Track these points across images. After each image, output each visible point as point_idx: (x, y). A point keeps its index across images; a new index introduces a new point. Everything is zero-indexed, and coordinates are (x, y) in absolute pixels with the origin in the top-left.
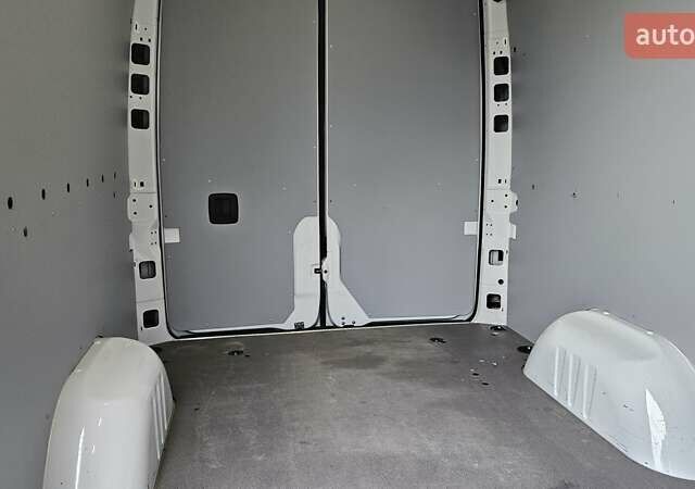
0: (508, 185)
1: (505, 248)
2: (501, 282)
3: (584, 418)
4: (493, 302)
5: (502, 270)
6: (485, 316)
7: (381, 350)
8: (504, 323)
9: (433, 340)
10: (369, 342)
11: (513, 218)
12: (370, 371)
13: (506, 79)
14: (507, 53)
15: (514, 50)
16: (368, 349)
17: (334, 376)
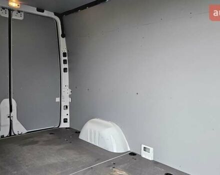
0: (68, 87)
1: (68, 105)
2: (67, 115)
3: (97, 145)
4: (65, 121)
5: (68, 111)
6: (64, 125)
7: (36, 139)
8: (69, 127)
9: (51, 134)
10: (31, 137)
11: (70, 96)
12: (36, 145)
13: (66, 58)
14: (66, 52)
15: (68, 51)
16: (32, 139)
17: (25, 148)
